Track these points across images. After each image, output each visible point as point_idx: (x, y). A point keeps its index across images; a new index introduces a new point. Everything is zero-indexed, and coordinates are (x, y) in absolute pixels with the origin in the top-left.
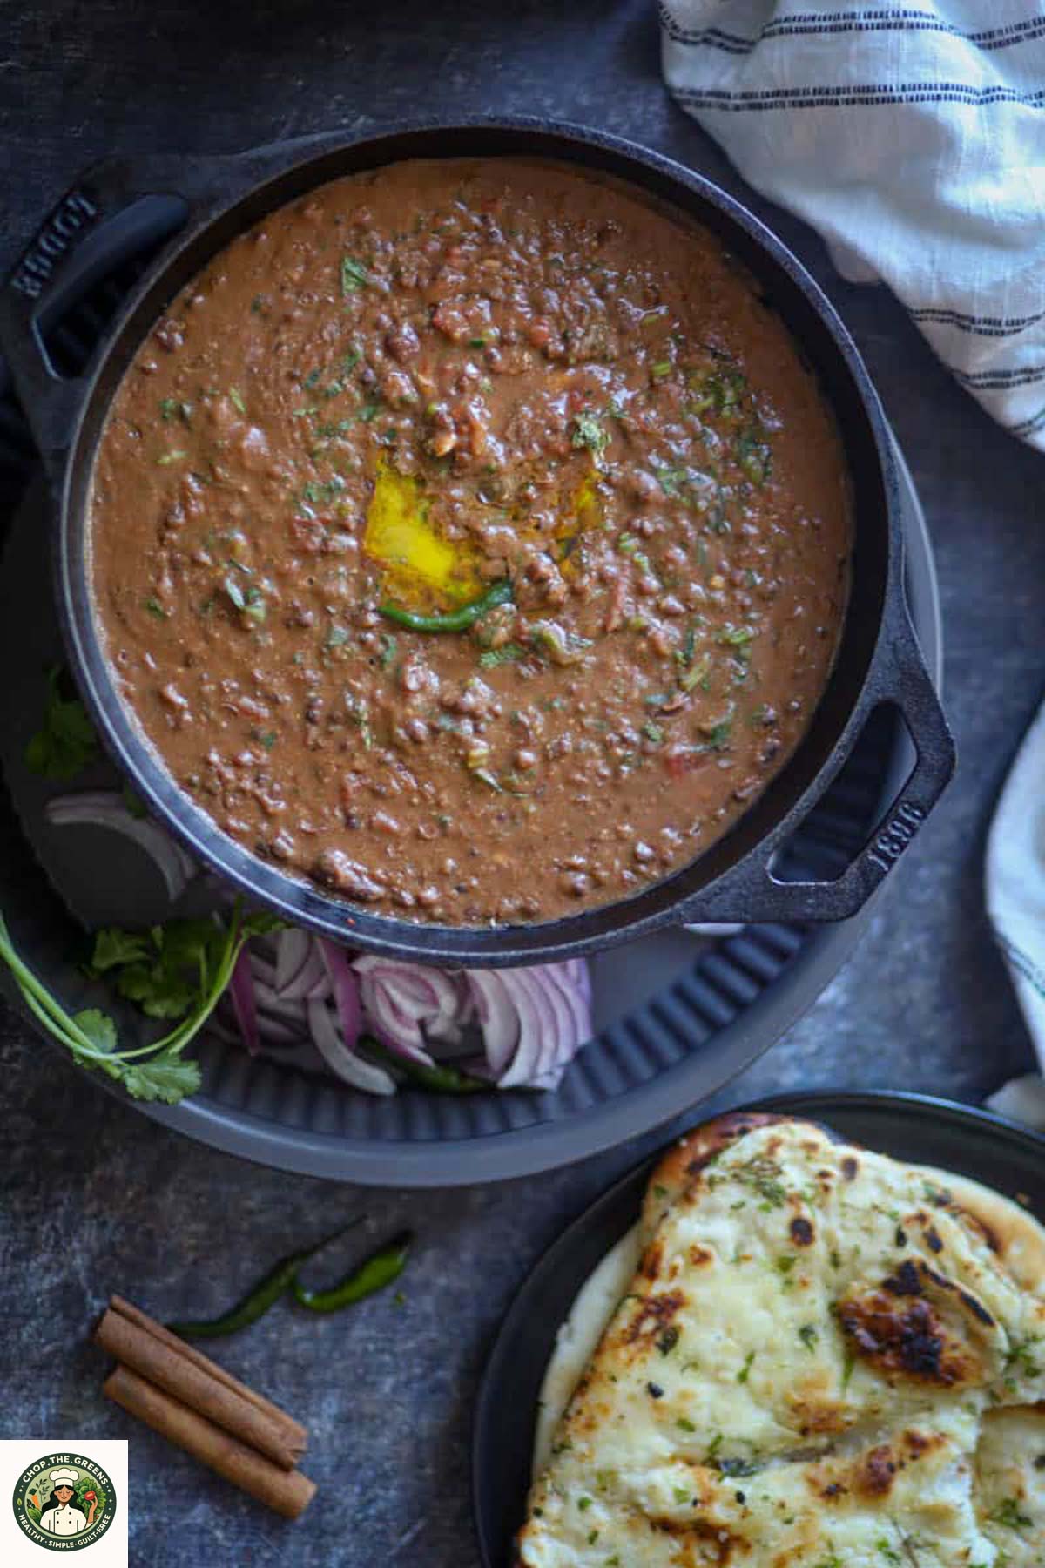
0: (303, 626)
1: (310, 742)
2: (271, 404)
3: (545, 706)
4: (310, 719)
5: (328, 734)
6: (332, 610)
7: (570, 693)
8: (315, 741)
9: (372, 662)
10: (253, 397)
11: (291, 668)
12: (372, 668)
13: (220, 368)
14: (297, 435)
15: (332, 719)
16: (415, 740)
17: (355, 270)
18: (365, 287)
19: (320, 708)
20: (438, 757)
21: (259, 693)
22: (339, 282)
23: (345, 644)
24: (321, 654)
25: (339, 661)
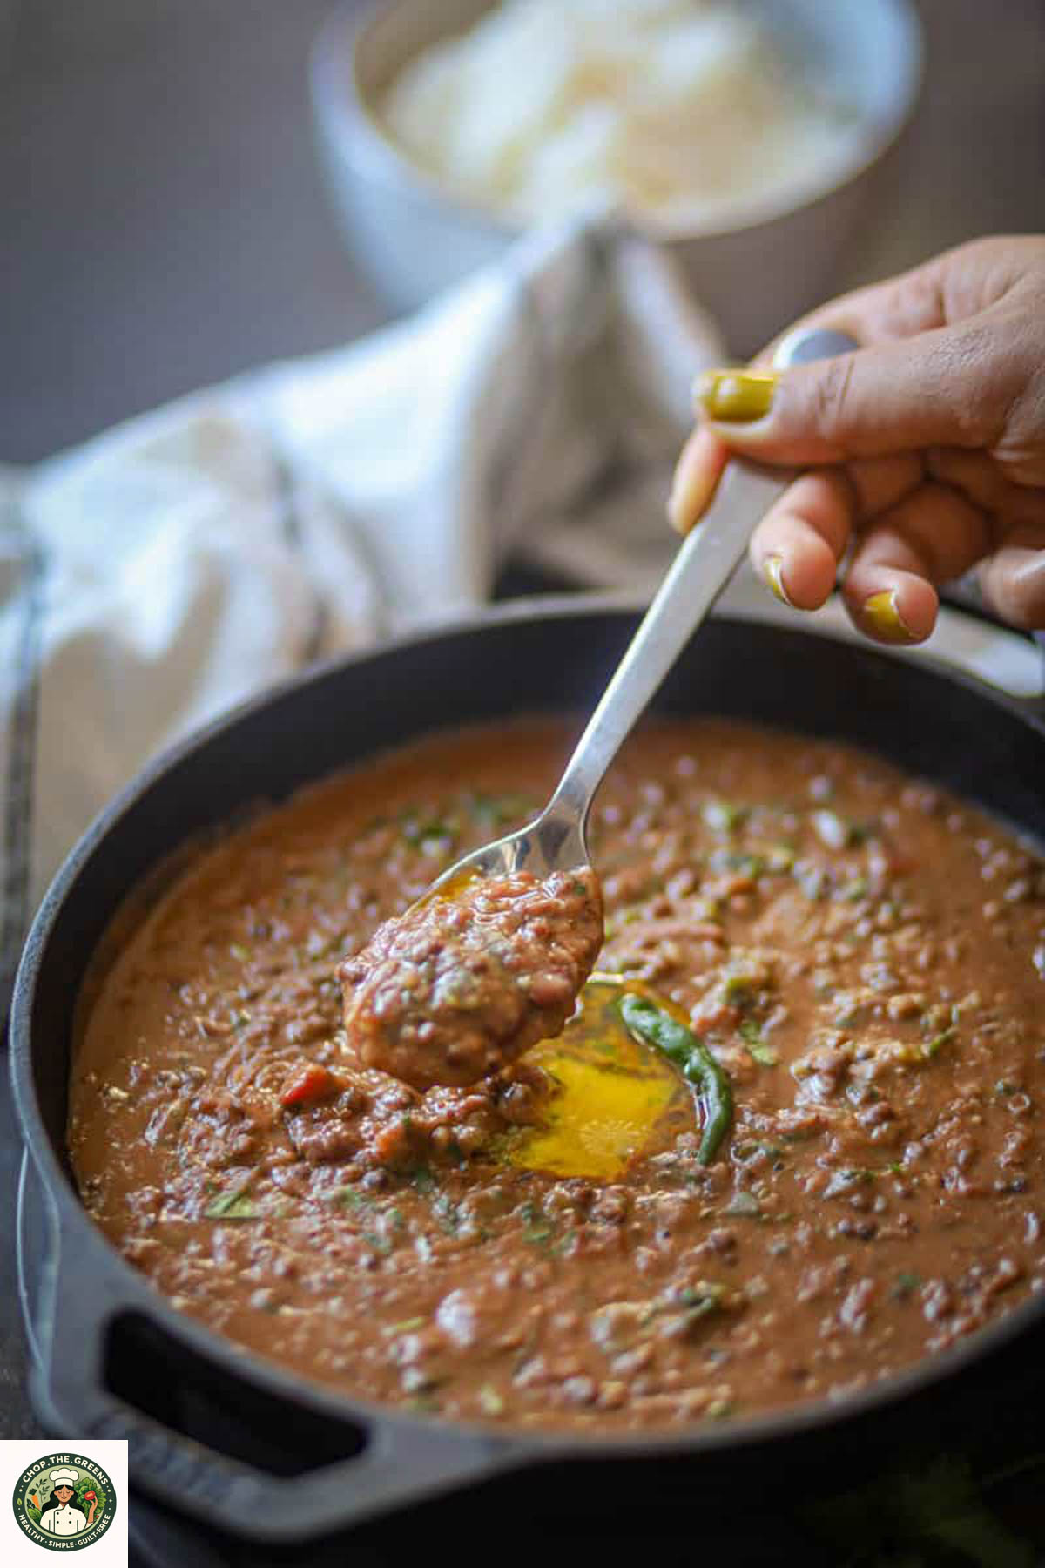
0: (730, 1244)
1: (905, 1232)
2: (411, 1287)
3: (826, 995)
4: (868, 1235)
5: (888, 1212)
6: (704, 1211)
7: (807, 971)
8: (902, 1227)
9: (780, 1167)
10: (399, 1310)
11: (795, 1255)
12: (788, 1167)
13: (360, 1346)
14: (455, 1258)
15: (866, 1208)
16: (887, 1116)
17: (224, 1203)
18: (249, 1193)
19: (852, 1222)
20: (912, 1096)
21: (837, 1290)
22: (239, 1222)
23: (755, 1195)
24: (770, 1223)
25: (780, 1202)
